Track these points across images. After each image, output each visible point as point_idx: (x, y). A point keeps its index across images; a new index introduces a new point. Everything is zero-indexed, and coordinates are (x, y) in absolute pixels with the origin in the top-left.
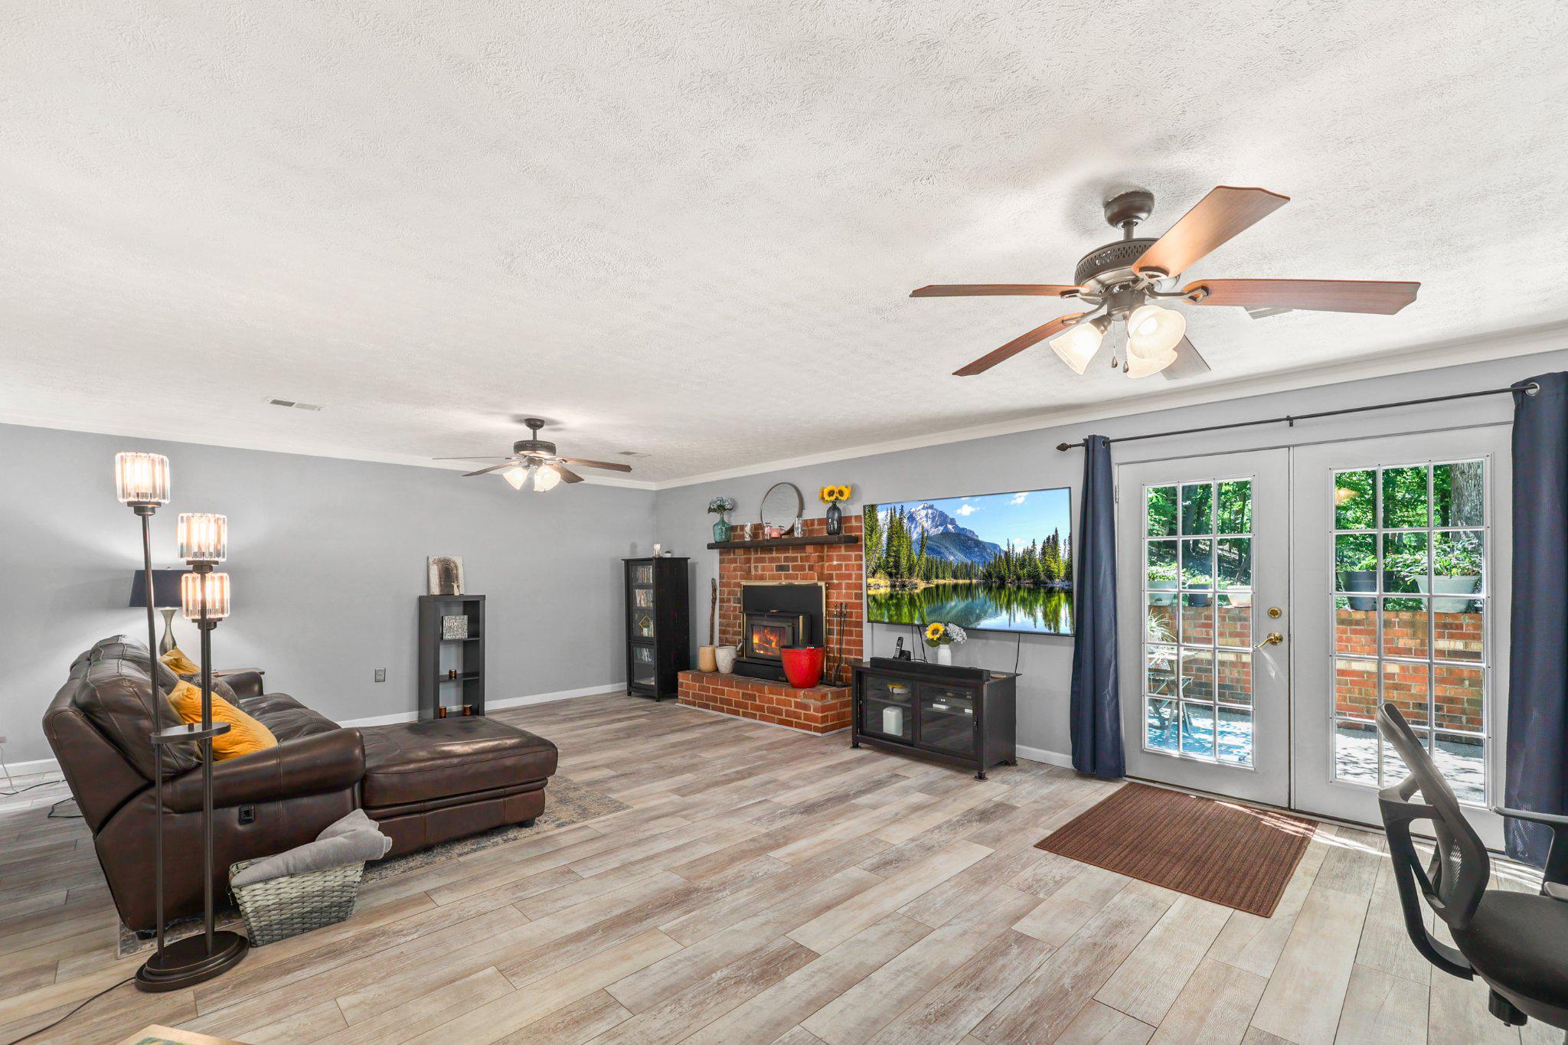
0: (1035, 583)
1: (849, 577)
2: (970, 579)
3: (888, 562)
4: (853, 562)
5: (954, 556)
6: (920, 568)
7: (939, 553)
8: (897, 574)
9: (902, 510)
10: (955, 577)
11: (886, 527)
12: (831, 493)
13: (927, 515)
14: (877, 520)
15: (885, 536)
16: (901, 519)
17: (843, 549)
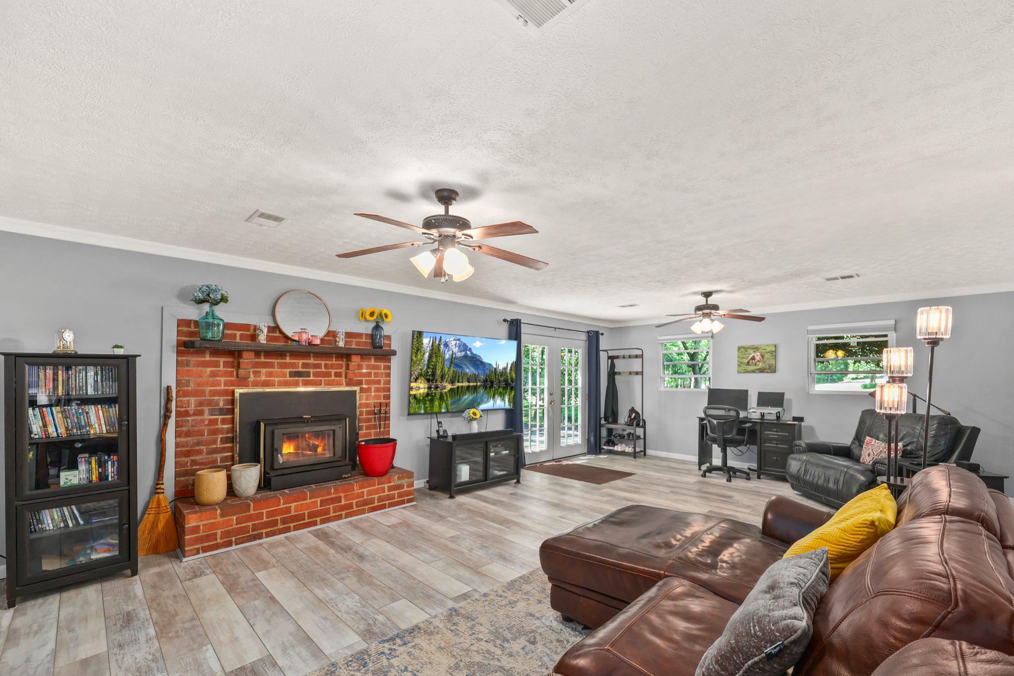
0: (506, 385)
1: (378, 382)
2: (477, 382)
3: (428, 372)
4: (382, 371)
5: (469, 369)
6: (449, 376)
7: (461, 367)
8: (432, 380)
9: (440, 340)
10: (469, 382)
11: (428, 348)
12: (372, 314)
13: (456, 344)
14: (422, 344)
15: (427, 355)
16: (439, 345)
17: (373, 360)
